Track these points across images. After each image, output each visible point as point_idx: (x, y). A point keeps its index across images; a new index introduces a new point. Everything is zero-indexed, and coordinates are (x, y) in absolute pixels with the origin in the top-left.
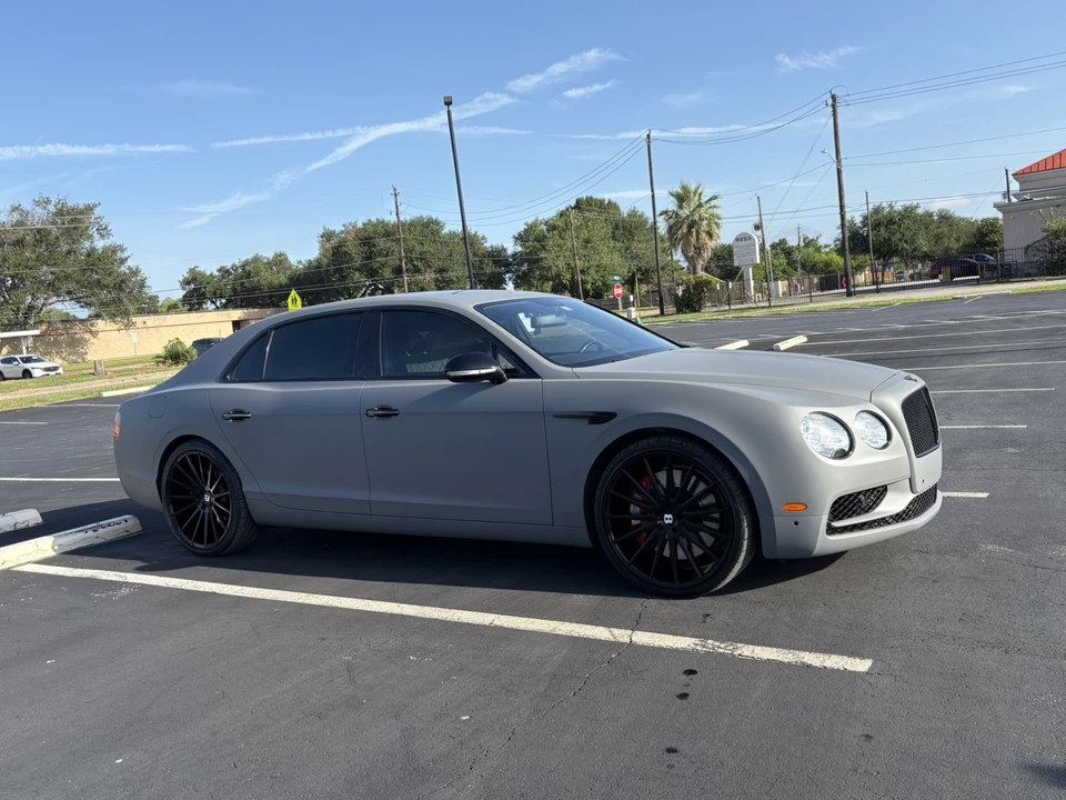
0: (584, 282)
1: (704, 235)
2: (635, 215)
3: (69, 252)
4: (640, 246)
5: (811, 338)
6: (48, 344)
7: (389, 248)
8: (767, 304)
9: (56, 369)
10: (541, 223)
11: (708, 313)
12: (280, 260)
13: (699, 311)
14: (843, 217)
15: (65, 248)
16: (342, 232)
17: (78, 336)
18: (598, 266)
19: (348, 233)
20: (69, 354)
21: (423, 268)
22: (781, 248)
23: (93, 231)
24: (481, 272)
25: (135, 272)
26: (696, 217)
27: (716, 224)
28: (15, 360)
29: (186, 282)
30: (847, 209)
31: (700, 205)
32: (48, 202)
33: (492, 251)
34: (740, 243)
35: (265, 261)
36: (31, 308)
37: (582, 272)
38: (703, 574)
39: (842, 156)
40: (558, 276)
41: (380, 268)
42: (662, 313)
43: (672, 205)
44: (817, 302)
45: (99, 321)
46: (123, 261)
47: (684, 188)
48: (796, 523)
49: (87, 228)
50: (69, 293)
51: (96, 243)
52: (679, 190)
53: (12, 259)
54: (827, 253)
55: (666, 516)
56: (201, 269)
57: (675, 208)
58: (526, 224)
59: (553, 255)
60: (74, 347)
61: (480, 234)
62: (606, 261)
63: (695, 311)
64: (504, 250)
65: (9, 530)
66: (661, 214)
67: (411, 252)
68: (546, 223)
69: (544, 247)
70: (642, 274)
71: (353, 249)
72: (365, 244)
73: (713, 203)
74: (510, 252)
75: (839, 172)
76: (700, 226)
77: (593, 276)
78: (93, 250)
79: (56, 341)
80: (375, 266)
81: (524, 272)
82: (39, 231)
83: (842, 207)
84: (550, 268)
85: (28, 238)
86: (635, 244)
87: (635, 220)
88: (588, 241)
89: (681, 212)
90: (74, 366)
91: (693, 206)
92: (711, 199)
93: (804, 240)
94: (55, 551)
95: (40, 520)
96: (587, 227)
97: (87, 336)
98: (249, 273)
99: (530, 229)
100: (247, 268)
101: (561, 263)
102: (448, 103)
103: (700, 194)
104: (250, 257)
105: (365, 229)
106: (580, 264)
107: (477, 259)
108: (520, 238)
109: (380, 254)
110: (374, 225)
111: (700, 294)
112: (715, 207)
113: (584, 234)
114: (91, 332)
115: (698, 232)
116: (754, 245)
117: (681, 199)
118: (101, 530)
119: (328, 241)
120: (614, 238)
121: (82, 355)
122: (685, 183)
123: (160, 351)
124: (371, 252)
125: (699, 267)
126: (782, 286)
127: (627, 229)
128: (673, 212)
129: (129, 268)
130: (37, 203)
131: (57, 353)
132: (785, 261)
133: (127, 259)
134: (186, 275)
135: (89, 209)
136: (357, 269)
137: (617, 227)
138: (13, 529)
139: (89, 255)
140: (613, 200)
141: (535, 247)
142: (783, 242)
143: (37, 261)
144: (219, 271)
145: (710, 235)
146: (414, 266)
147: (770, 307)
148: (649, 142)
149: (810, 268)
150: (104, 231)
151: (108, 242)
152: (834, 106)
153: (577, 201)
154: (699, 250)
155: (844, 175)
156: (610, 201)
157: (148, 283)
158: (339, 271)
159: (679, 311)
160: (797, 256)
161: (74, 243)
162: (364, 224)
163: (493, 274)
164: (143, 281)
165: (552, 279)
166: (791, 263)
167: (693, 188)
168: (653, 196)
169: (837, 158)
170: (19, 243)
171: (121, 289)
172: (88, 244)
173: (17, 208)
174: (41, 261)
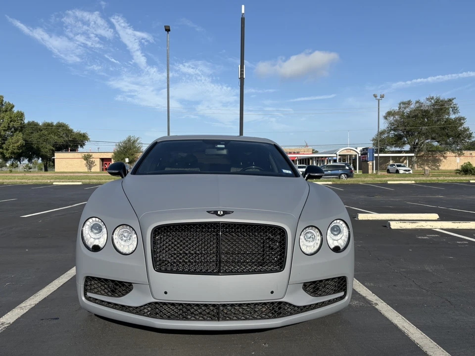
6: (424, 160)
9: (409, 171)
15: (436, 119)
17: (437, 158)
20: (432, 166)
23: (450, 111)
25: (467, 130)
28: (394, 165)
32: (432, 98)
36: (416, 144)
45: (448, 152)
46: (462, 124)
49: (448, 109)
50: (435, 139)
51: (451, 116)
60: (435, 163)
78: (449, 119)
79: (427, 159)
82: (425, 111)
85: (419, 114)
90: (433, 171)
97: (442, 158)
114: (444, 156)
121: (438, 167)
123: (459, 168)
129: (464, 128)
130: (428, 99)
131: (427, 164)
133: (463, 123)
135: (450, 100)
139: (445, 122)
150: (455, 110)
151: (457, 116)
161: (440, 116)
170: (416, 116)
171: (458, 137)
172: (447, 116)
173: (418, 102)
174: (423, 124)
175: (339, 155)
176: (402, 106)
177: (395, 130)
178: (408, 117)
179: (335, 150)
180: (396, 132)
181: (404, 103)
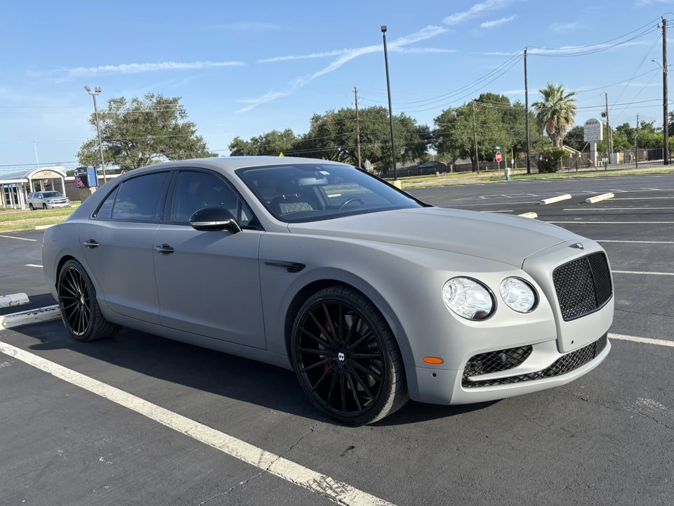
0: (480, 150)
1: (563, 120)
2: (519, 106)
3: (163, 127)
4: (520, 127)
5: (617, 195)
7: (353, 127)
8: (604, 169)
10: (453, 110)
11: (561, 174)
12: (288, 134)
13: (554, 172)
14: (665, 108)
15: (161, 124)
16: (325, 116)
18: (490, 140)
19: (328, 117)
21: (373, 140)
22: (625, 130)
23: (177, 114)
24: (412, 142)
25: (200, 140)
26: (558, 108)
27: (572, 112)
29: (233, 146)
30: (669, 102)
31: (561, 99)
32: (153, 96)
33: (419, 129)
34: (589, 126)
35: (279, 134)
36: (141, 159)
37: (479, 143)
38: (363, 407)
39: (668, 63)
40: (462, 146)
41: (346, 140)
42: (529, 173)
43: (541, 99)
44: (640, 168)
46: (193, 132)
47: (550, 87)
48: (434, 375)
49: (174, 112)
50: (162, 151)
51: (178, 121)
52: (547, 89)
53: (132, 131)
54: (658, 134)
55: (340, 354)
56: (241, 138)
57: (543, 101)
58: (443, 111)
59: (459, 132)
61: (412, 118)
62: (496, 136)
63: (552, 172)
64: (427, 128)
65: (5, 306)
66: (533, 105)
67: (367, 129)
68: (457, 110)
69: (454, 126)
70: (522, 146)
71: (331, 127)
72: (338, 124)
73: (570, 98)
74: (431, 130)
75: (665, 75)
76: (560, 113)
77: (487, 145)
78: (176, 125)
80: (344, 138)
81: (440, 143)
82: (147, 114)
83: (665, 101)
84: (457, 140)
85: (140, 118)
86: (517, 125)
87: (519, 109)
88: (484, 123)
89: (547, 104)
91: (556, 99)
92: (569, 95)
93: (642, 124)
94: (4, 326)
95: (28, 301)
96: (484, 113)
98: (269, 141)
99: (446, 114)
100: (268, 138)
101: (465, 137)
102: (384, 30)
103: (562, 92)
104: (270, 131)
105: (339, 115)
106: (477, 138)
107: (409, 134)
108: (438, 120)
109: (347, 131)
110: (345, 112)
111: (556, 160)
112: (572, 100)
113: (482, 118)
115: (558, 118)
116: (599, 127)
117: (548, 94)
118: (40, 314)
119: (316, 122)
120: (503, 121)
122: (550, 84)
124: (342, 129)
125: (558, 142)
126: (619, 156)
127: (511, 115)
128: (542, 103)
129: (196, 137)
130: (147, 97)
132: (626, 139)
133: (195, 131)
134: (233, 142)
135: (175, 100)
136: (333, 140)
137: (505, 114)
138: (8, 305)
139: (174, 129)
140: (505, 96)
141: (447, 126)
142: (626, 125)
143: (145, 132)
144: (251, 140)
145: (567, 120)
146: (368, 139)
147: (606, 170)
148: (525, 56)
149: (642, 144)
150: (183, 114)
151: (185, 121)
152: (664, 28)
153: (481, 96)
154: (558, 130)
155: (668, 78)
156: (503, 97)
157: (207, 146)
158: (322, 141)
159: (541, 171)
160: (635, 136)
161: (166, 121)
162: (339, 111)
163: (419, 144)
164: (204, 145)
165: (458, 147)
166: (631, 141)
167: (556, 87)
168: (526, 93)
169: (664, 65)
170: (136, 121)
171: (191, 150)
172: (174, 122)
173: (135, 100)
174: (147, 132)
175: (33, 180)
176: (113, 105)
177: (108, 139)
178: (125, 121)
179: (24, 173)
180: (110, 142)
181: (115, 101)
